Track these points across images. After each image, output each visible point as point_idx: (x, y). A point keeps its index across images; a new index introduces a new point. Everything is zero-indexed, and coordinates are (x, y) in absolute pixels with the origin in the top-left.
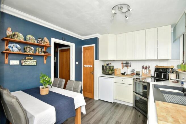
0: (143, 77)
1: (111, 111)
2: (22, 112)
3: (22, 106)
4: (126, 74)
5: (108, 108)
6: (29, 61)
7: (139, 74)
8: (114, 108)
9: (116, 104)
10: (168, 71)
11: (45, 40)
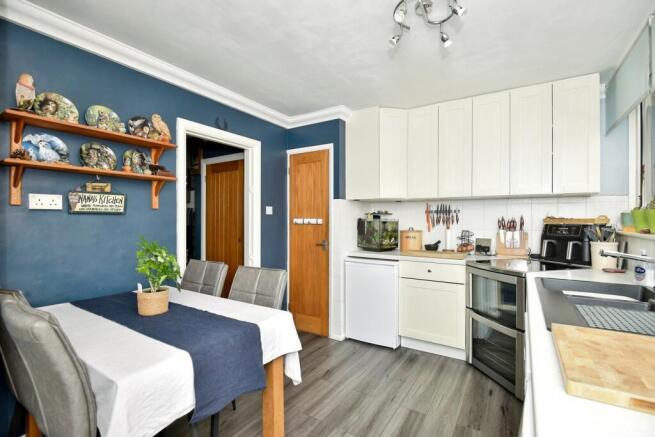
0: (499, 257)
1: (391, 375)
2: (72, 369)
3: (70, 346)
4: (440, 249)
5: (378, 365)
6: (98, 196)
7: (488, 248)
8: (398, 366)
9: (408, 354)
10: (588, 233)
11: (156, 125)
